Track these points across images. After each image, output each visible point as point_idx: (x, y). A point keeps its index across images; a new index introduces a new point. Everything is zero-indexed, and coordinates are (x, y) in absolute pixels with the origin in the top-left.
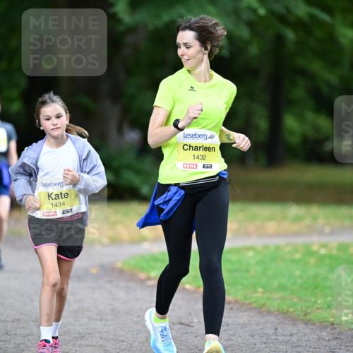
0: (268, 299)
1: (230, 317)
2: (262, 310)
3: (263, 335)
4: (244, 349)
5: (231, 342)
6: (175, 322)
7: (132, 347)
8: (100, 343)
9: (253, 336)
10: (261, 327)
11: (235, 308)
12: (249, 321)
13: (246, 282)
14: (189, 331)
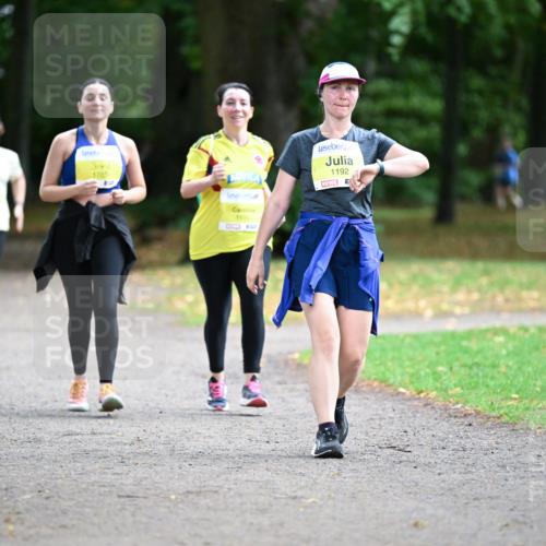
0: (527, 409)
1: (468, 437)
2: (517, 427)
3: (518, 465)
4: (489, 486)
5: (470, 476)
6: (382, 444)
7: (316, 483)
8: (266, 478)
9: (504, 467)
10: (516, 453)
11: (474, 424)
12: (497, 443)
13: (492, 383)
14: (404, 458)
